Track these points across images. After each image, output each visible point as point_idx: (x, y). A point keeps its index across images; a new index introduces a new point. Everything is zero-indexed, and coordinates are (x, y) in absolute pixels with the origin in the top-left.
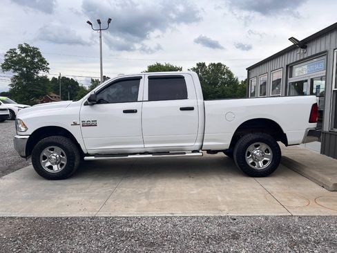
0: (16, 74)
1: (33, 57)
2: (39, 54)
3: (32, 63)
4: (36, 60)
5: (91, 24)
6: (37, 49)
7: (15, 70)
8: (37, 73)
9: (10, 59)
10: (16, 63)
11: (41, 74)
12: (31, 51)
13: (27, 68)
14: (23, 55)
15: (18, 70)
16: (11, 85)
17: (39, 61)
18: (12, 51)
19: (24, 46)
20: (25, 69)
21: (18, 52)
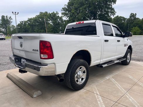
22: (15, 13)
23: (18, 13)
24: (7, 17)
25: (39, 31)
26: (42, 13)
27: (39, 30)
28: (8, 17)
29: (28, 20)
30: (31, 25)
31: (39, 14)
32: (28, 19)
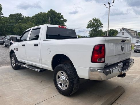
0: (91, 30)
1: (97, 23)
2: (100, 21)
3: (97, 25)
4: (98, 24)
5: (105, 5)
6: (99, 19)
7: (91, 28)
8: (98, 28)
9: (89, 24)
10: (91, 26)
11: (100, 29)
12: (97, 20)
13: (95, 27)
14: (94, 22)
15: (92, 28)
16: (89, 34)
17: (99, 24)
18: (91, 21)
19: (94, 19)
20: (94, 28)
21: (92, 21)
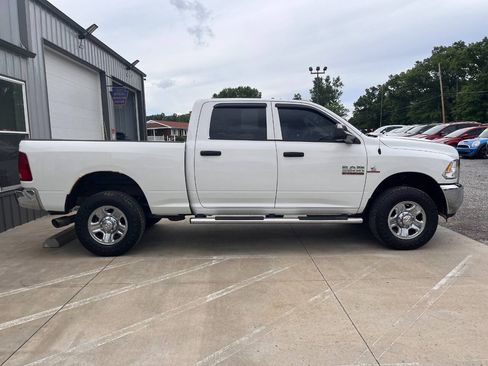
22: (318, 69)
23: (325, 69)
24: (327, 80)
25: (424, 116)
26: (442, 49)
27: (424, 113)
28: (331, 80)
29: (388, 84)
30: (398, 98)
31: (430, 55)
32: (387, 79)
